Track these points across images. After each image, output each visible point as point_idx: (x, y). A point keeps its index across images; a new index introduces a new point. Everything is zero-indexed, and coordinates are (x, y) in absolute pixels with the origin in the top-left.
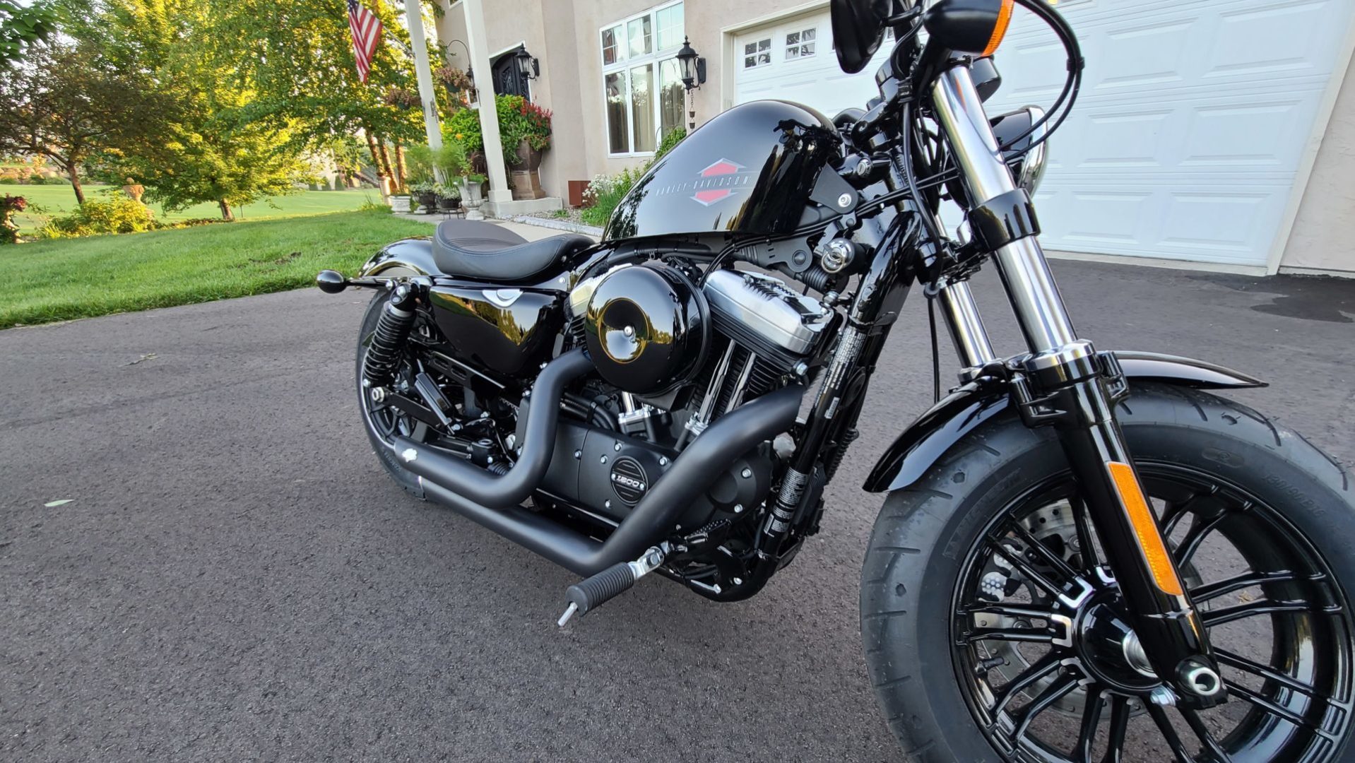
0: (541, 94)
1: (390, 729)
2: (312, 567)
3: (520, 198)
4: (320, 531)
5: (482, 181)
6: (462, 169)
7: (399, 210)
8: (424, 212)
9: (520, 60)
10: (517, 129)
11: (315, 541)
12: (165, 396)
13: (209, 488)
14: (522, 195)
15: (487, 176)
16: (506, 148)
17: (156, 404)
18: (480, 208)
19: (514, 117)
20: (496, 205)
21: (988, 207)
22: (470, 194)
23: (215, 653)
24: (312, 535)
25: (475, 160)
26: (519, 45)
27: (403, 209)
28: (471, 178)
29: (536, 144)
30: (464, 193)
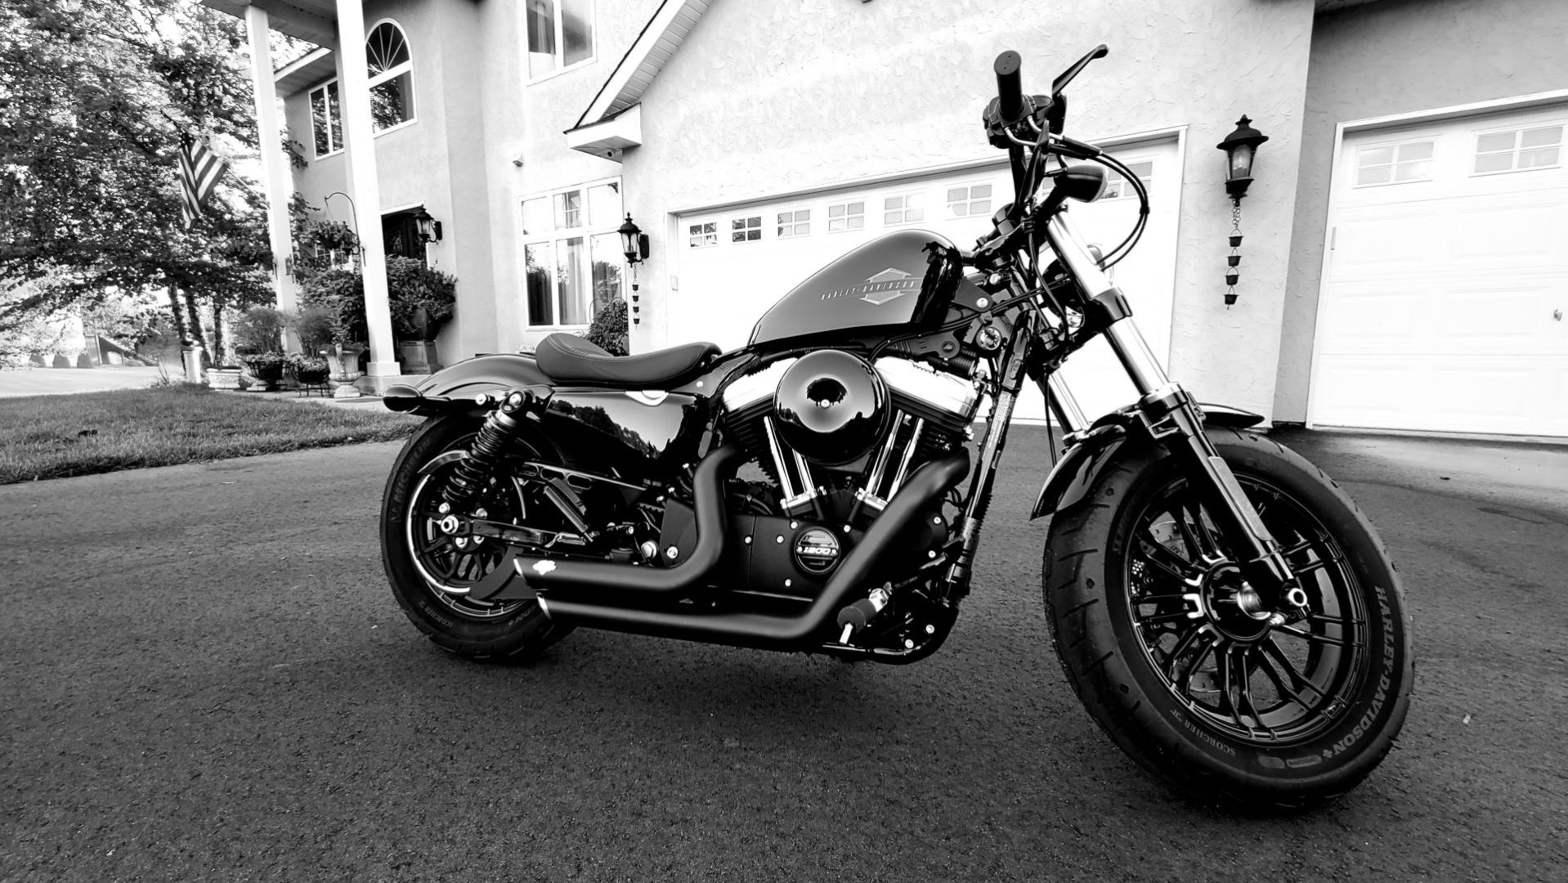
0: (440, 258)
1: (588, 860)
2: (368, 743)
3: (410, 372)
5: (362, 350)
6: (334, 336)
7: (222, 386)
8: (263, 388)
9: (418, 222)
10: (410, 293)
11: (353, 718)
13: (133, 689)
14: (413, 369)
15: (368, 346)
16: (396, 314)
18: (356, 383)
19: (408, 281)
20: (377, 380)
21: (1098, 299)
22: (344, 365)
23: (284, 846)
24: (344, 714)
25: (353, 326)
26: (418, 205)
27: (227, 386)
28: (347, 346)
29: (437, 311)
30: (334, 366)
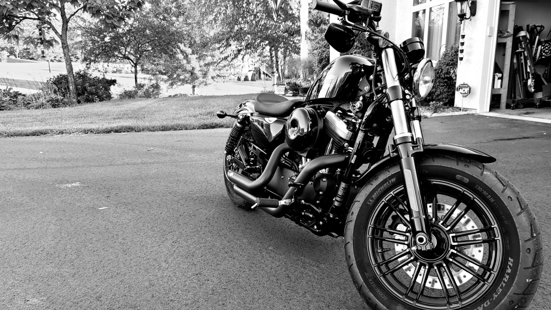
4: (200, 209)
8: (291, 95)
12: (158, 163)
17: (155, 165)
24: (198, 210)
27: (280, 93)
